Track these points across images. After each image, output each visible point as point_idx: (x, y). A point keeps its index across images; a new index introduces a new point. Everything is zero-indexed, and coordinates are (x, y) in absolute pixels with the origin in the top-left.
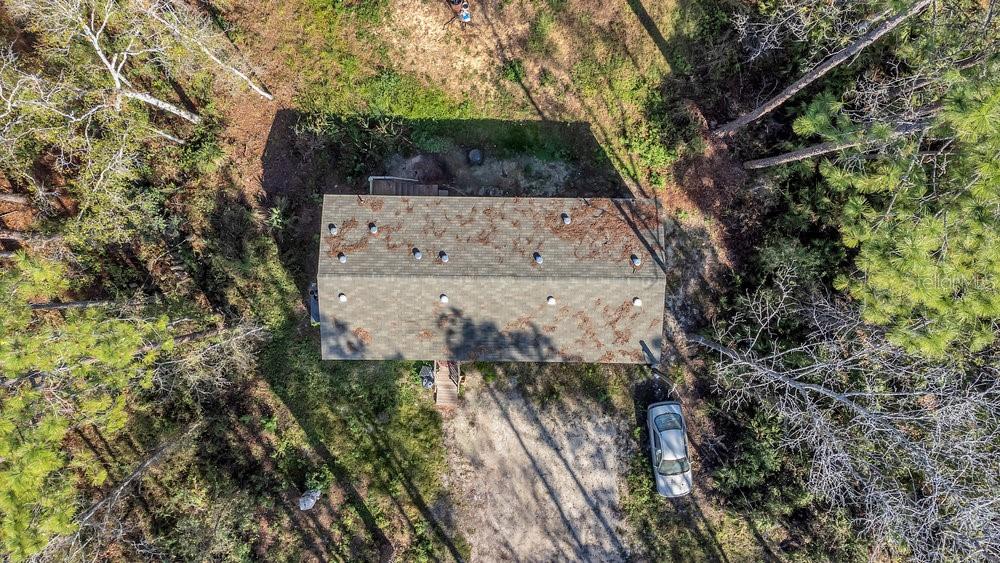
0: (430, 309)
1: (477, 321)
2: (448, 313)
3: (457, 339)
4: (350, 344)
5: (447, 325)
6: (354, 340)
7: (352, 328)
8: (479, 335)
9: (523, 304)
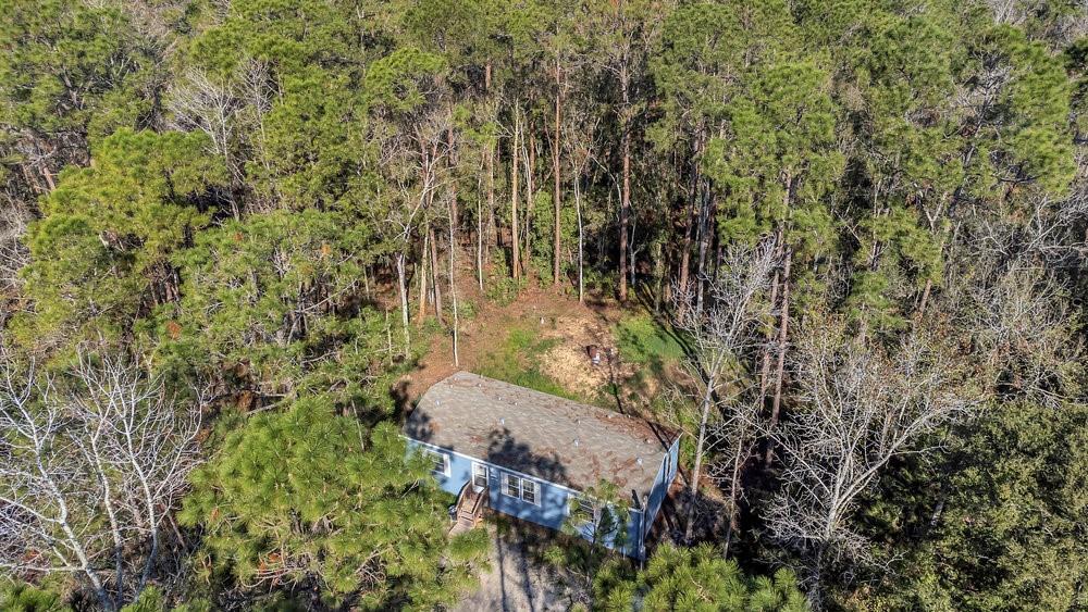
0: (489, 425)
1: (517, 442)
2: (501, 430)
3: (496, 449)
4: (423, 430)
5: (495, 437)
6: (427, 429)
7: (431, 421)
8: (515, 449)
9: (555, 439)
